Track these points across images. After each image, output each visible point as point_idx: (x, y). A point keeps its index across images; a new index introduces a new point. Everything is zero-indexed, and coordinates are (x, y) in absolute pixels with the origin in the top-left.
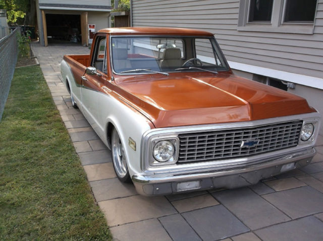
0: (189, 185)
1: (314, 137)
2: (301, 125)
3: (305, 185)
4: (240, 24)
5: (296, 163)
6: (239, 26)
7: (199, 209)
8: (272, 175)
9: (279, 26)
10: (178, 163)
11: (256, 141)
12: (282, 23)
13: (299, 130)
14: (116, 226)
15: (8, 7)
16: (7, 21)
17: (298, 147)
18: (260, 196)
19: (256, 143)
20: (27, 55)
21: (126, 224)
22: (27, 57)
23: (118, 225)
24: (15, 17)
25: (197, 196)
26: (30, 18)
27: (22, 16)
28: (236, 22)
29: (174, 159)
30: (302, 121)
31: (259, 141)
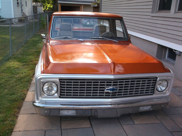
0: (68, 112)
1: (168, 90)
2: (156, 80)
3: (160, 122)
4: (152, 12)
5: (152, 106)
6: (152, 13)
7: (76, 128)
8: (131, 113)
9: (175, 13)
10: (60, 97)
11: (117, 88)
12: (177, 11)
13: (154, 84)
14: (17, 131)
15: (48, 2)
16: (43, 9)
17: (154, 96)
18: (121, 125)
19: (117, 89)
20: (44, 28)
21: (24, 131)
22: (45, 29)
23: (19, 131)
24: (48, 7)
25: (74, 120)
26: (55, 8)
27: (52, 7)
28: (150, 10)
29: (57, 95)
30: (157, 78)
31: (119, 88)
